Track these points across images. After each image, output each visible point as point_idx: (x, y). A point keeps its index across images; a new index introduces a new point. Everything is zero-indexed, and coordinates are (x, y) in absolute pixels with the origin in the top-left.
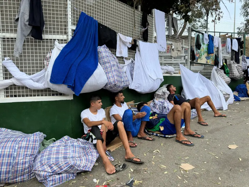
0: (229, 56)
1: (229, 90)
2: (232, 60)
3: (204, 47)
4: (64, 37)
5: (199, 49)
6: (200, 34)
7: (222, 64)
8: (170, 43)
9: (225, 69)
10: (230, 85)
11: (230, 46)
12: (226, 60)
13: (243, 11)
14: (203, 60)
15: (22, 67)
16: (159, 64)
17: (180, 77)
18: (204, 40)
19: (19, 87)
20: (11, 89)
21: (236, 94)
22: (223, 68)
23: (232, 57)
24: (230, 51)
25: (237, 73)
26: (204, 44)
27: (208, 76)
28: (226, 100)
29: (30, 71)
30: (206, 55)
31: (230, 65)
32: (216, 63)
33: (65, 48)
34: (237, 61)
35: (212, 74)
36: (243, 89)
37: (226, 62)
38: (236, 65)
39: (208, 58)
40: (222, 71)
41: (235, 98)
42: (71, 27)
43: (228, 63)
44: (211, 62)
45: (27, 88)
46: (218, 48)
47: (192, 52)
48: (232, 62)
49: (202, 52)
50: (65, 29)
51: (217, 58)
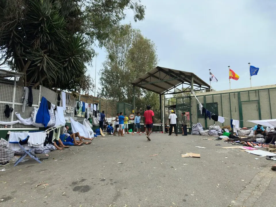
0: (92, 113)
1: (92, 131)
2: (93, 115)
3: (81, 109)
4: (37, 106)
5: (78, 109)
6: (79, 102)
7: (88, 118)
8: (67, 106)
9: (90, 120)
10: (92, 128)
11: (93, 108)
12: (90, 115)
13: (100, 81)
14: (80, 115)
15: (22, 116)
16: (64, 116)
17: (70, 123)
18: (81, 105)
19: (20, 124)
20: (17, 124)
21: (95, 134)
22: (89, 119)
23: (93, 114)
24: (93, 111)
25: (96, 122)
26: (80, 107)
27: (82, 123)
28: (91, 135)
29: (25, 118)
30: (81, 112)
31: (92, 118)
32: (86, 117)
33: (39, 110)
34: (96, 116)
35: (84, 122)
36: (99, 131)
37: (90, 116)
38: (95, 118)
39: (82, 114)
40: (89, 121)
41: (94, 136)
42: (40, 102)
43: (91, 117)
44: (83, 116)
45: (23, 124)
46: (87, 109)
47: (75, 111)
48: (93, 116)
49: (80, 111)
50: (38, 103)
51: (86, 114)
